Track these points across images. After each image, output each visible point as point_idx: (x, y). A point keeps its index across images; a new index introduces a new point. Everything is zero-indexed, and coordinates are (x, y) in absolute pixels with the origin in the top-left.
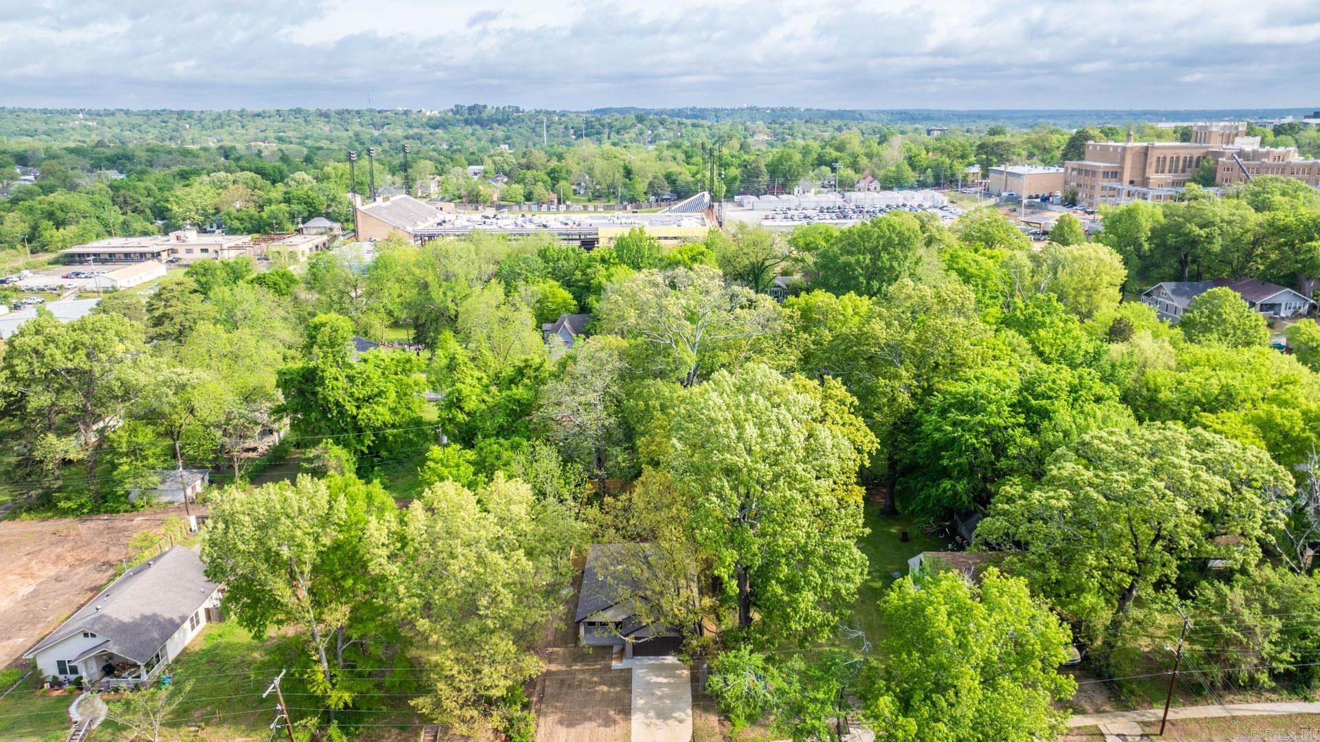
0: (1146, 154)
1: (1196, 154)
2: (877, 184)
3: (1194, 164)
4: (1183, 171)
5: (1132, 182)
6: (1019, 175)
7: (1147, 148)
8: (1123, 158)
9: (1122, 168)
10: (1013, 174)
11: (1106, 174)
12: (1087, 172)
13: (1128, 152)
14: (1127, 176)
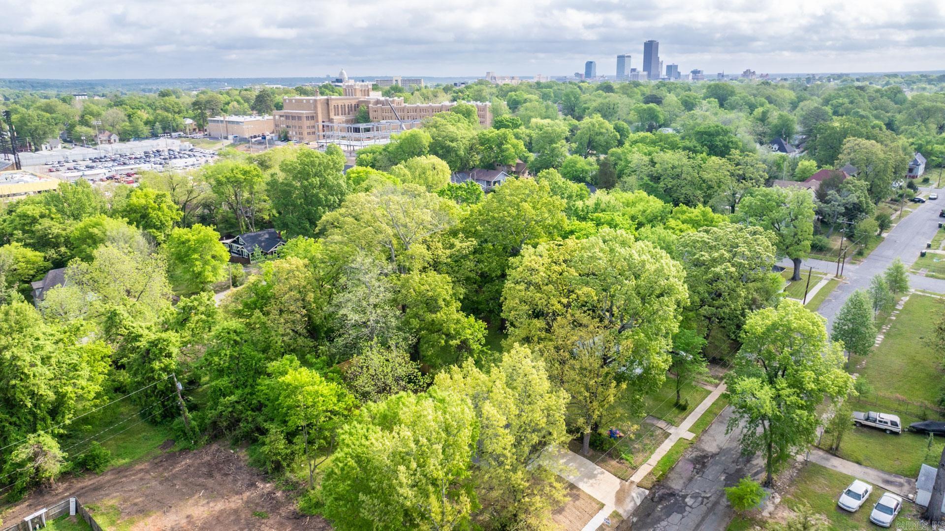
0: (328, 104)
1: (354, 102)
2: (114, 137)
3: (353, 108)
4: (349, 114)
5: (323, 122)
6: (238, 123)
7: (328, 100)
8: (316, 107)
9: (316, 113)
10: (233, 122)
11: (307, 118)
12: (293, 118)
13: (318, 102)
14: (320, 119)
